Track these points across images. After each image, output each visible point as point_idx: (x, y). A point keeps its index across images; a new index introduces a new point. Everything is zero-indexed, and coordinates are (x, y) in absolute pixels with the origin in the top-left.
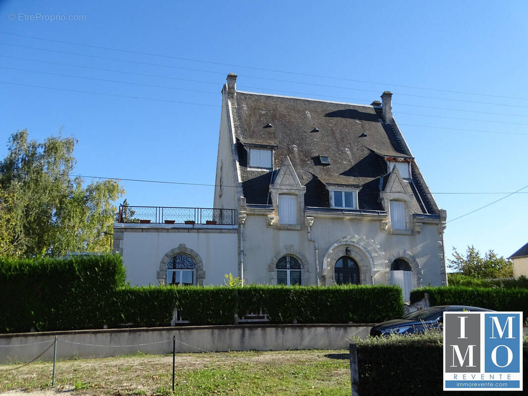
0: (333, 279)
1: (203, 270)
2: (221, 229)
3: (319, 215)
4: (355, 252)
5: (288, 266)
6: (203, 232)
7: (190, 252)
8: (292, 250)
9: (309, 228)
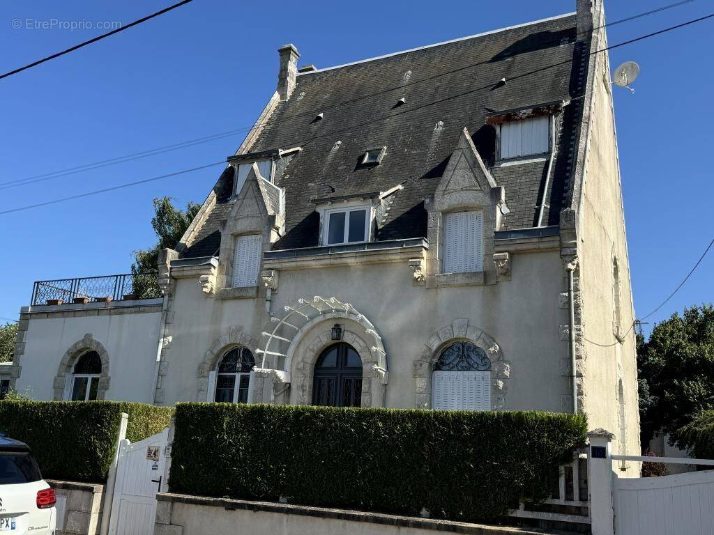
0: (303, 391)
1: (107, 376)
2: (140, 307)
3: (284, 265)
4: (352, 333)
5: (239, 365)
6: (116, 314)
7: (95, 346)
8: (239, 337)
9: (269, 293)
